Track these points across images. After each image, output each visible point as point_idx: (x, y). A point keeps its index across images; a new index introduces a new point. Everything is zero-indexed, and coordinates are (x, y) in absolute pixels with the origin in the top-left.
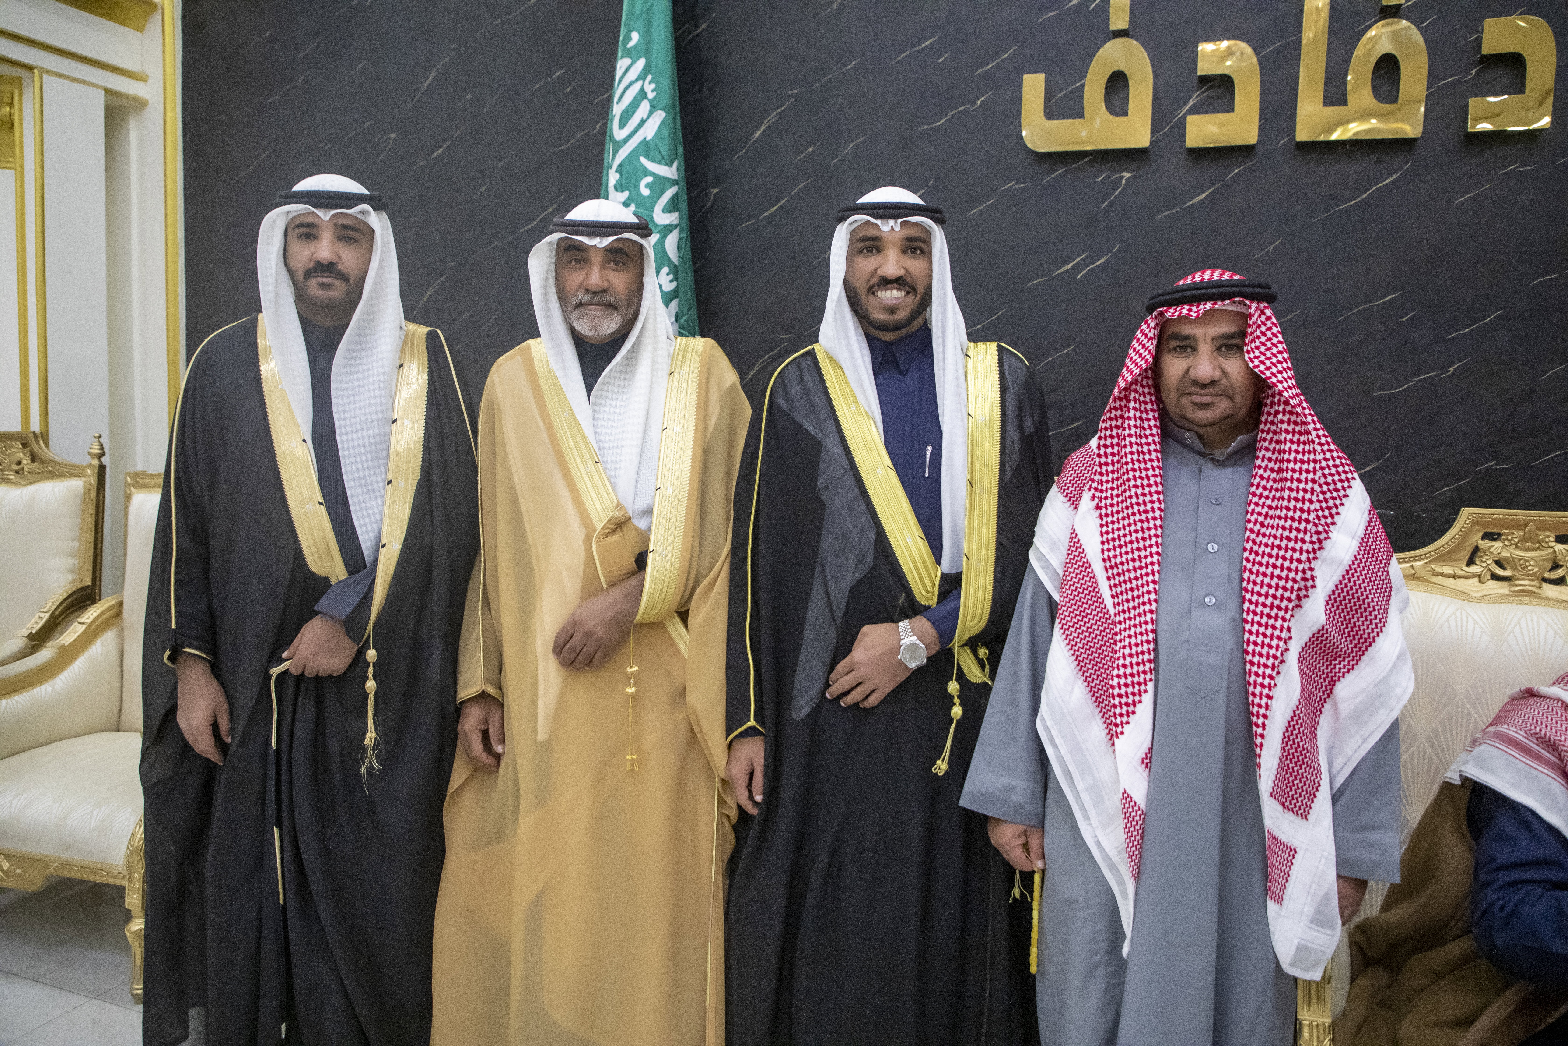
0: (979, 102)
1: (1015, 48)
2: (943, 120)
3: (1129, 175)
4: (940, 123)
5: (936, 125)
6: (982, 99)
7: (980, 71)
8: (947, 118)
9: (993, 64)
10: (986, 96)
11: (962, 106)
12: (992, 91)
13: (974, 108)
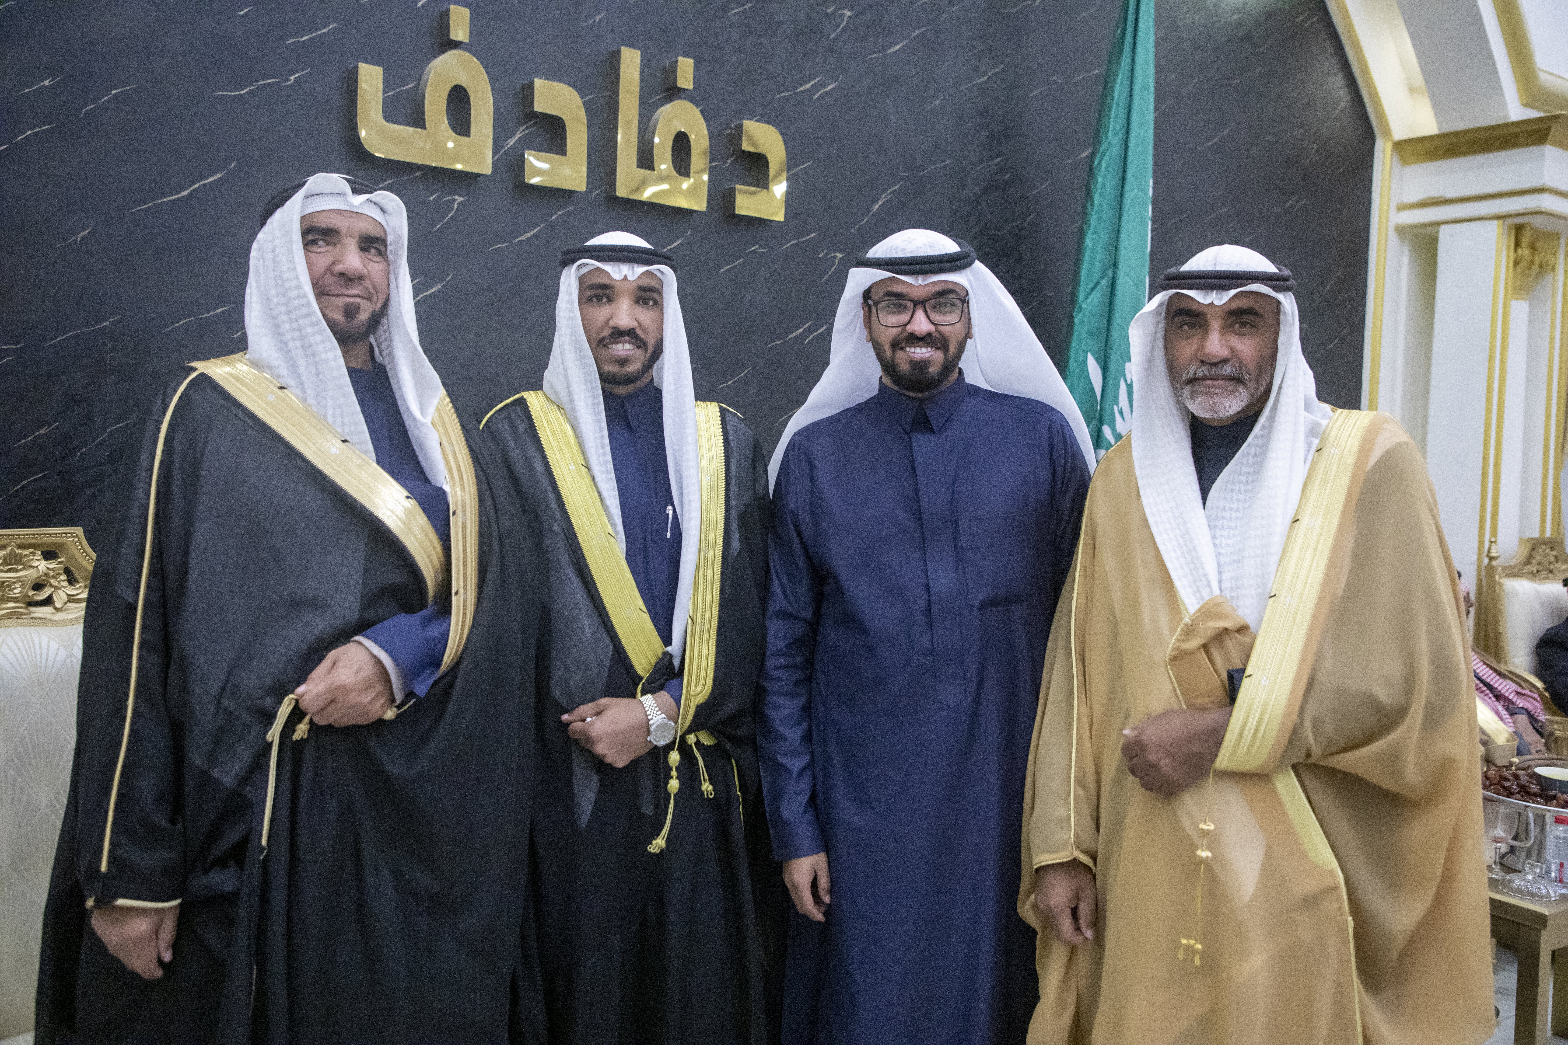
0: (292, 78)
1: (335, 25)
2: (247, 90)
3: (460, 199)
4: (242, 92)
5: (238, 93)
6: (297, 75)
7: (293, 41)
8: (252, 88)
9: (308, 37)
10: (301, 73)
11: (270, 78)
12: (309, 69)
13: (286, 84)
